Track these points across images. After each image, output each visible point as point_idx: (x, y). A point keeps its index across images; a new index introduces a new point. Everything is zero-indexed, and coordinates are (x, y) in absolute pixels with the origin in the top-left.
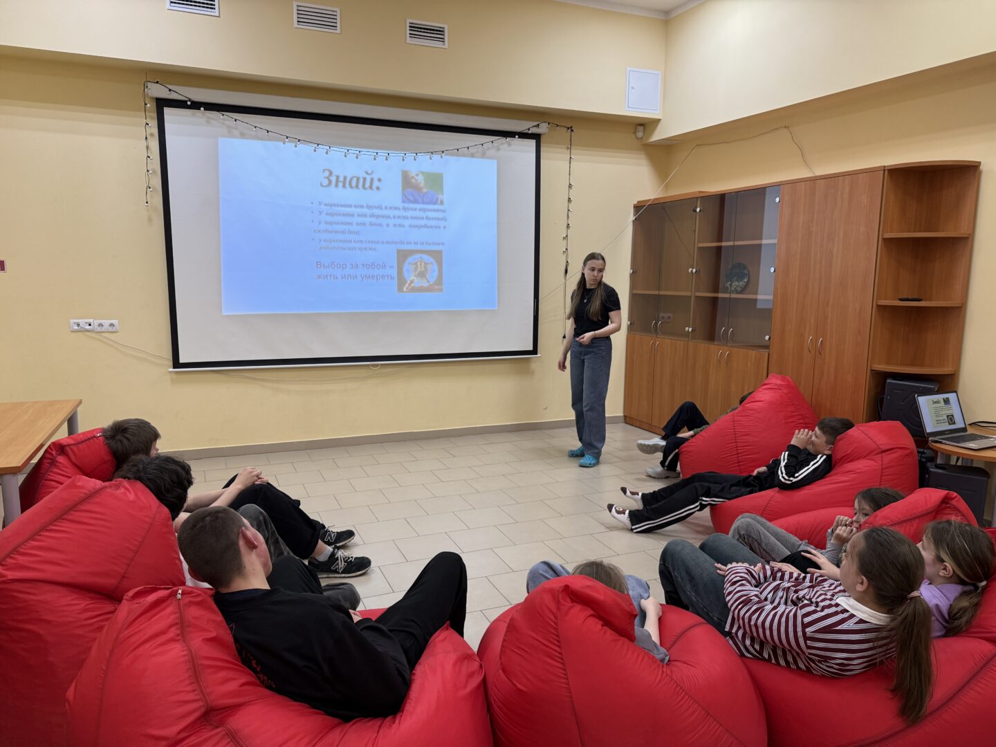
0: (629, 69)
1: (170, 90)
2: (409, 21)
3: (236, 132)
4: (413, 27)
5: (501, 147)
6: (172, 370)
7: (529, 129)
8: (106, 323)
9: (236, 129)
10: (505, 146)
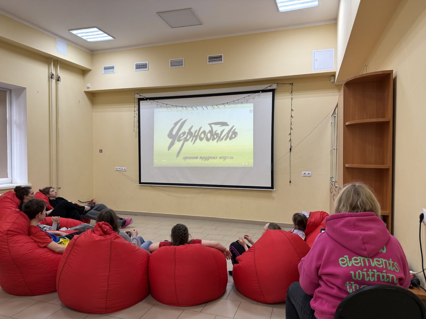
0: (313, 51)
1: (140, 95)
2: (208, 56)
3: (159, 106)
4: (210, 58)
5: (255, 97)
6: (139, 184)
7: (267, 88)
8: (123, 168)
9: (159, 105)
10: (257, 97)
